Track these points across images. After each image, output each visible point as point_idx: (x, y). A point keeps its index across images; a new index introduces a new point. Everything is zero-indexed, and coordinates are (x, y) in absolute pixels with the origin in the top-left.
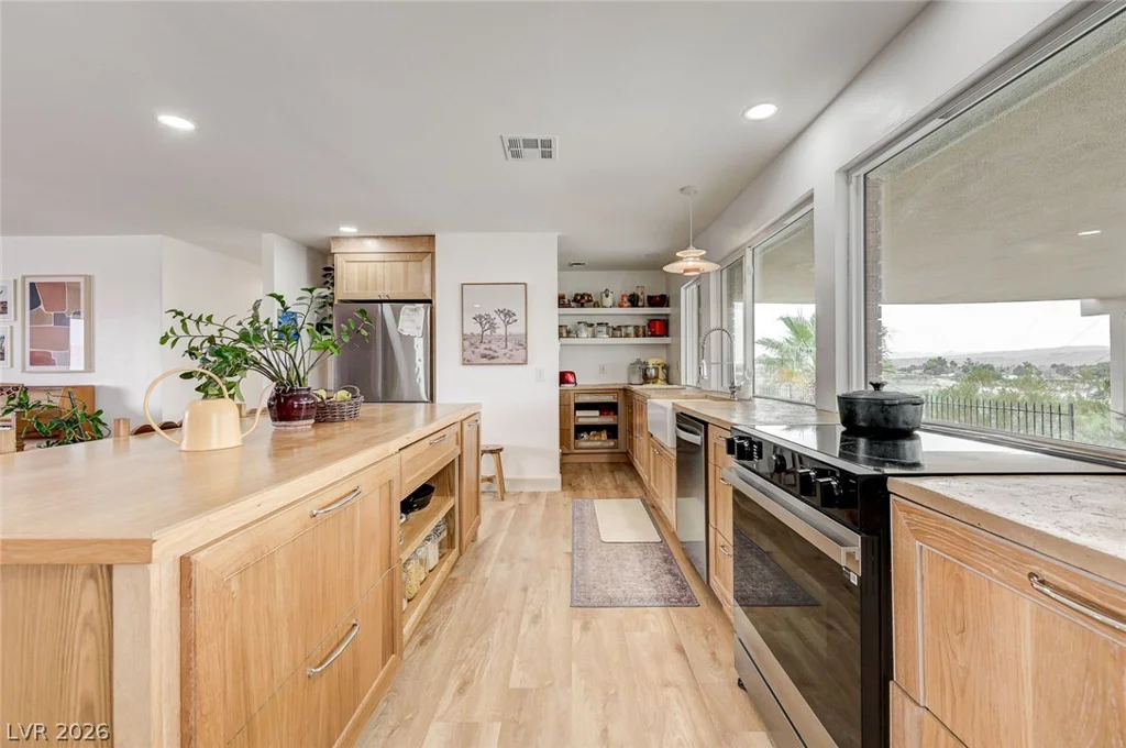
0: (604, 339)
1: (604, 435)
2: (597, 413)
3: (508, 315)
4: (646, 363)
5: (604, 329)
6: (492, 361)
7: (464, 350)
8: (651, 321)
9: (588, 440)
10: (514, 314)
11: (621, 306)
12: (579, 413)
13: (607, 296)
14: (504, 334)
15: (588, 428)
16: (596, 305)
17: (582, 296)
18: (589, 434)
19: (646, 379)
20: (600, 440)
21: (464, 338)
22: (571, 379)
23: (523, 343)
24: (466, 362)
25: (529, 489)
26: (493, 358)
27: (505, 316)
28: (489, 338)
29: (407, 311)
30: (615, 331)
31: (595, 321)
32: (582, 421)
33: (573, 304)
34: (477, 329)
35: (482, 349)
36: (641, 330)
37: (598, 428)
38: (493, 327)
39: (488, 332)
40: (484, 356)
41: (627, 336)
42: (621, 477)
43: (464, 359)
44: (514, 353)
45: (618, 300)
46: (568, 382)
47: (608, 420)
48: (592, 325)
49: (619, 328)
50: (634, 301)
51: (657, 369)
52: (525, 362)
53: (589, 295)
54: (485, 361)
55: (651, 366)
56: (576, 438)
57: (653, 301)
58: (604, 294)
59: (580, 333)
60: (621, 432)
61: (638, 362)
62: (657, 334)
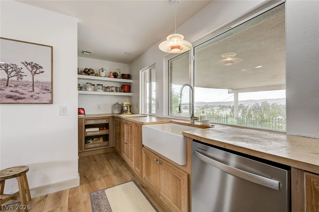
0: (101, 92)
1: (101, 140)
2: (97, 129)
3: (35, 68)
4: (122, 104)
5: (101, 87)
6: (20, 101)
8: (123, 85)
9: (93, 144)
10: (41, 67)
11: (109, 77)
12: (87, 130)
13: (103, 71)
14: (31, 80)
15: (92, 137)
16: (97, 75)
17: (89, 70)
18: (93, 140)
19: (122, 111)
20: (99, 143)
22: (82, 112)
23: (49, 89)
25: (52, 191)
26: (21, 98)
27: (32, 68)
28: (16, 83)
30: (106, 89)
31: (96, 83)
32: (89, 134)
33: (83, 74)
35: (7, 91)
36: (118, 89)
37: (98, 137)
38: (19, 74)
40: (10, 97)
41: (112, 91)
42: (114, 163)
44: (41, 95)
45: (108, 74)
47: (104, 132)
48: (94, 85)
49: (108, 87)
50: (115, 75)
51: (127, 107)
52: (51, 102)
53: (93, 70)
54: (10, 100)
55: (125, 105)
56: (86, 143)
57: (124, 77)
58: (101, 70)
59: (87, 88)
60: (111, 138)
61: (117, 103)
62: (126, 91)
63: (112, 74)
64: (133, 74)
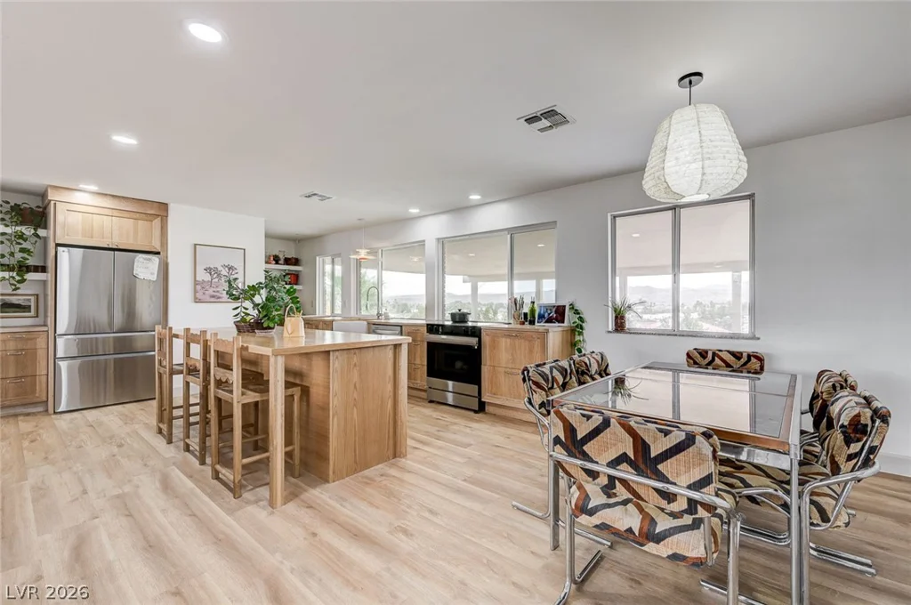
3: (231, 269)
6: (218, 300)
7: (195, 292)
8: (287, 274)
10: (236, 269)
11: (268, 263)
21: (196, 283)
24: (197, 300)
26: (219, 298)
27: (229, 269)
28: (217, 284)
29: (141, 260)
34: (207, 277)
35: (211, 291)
38: (219, 276)
39: (216, 280)
40: (213, 297)
43: (196, 298)
45: (266, 259)
50: (277, 260)
54: (213, 300)
57: (289, 262)
62: (292, 283)
63: (272, 258)
64: (303, 257)
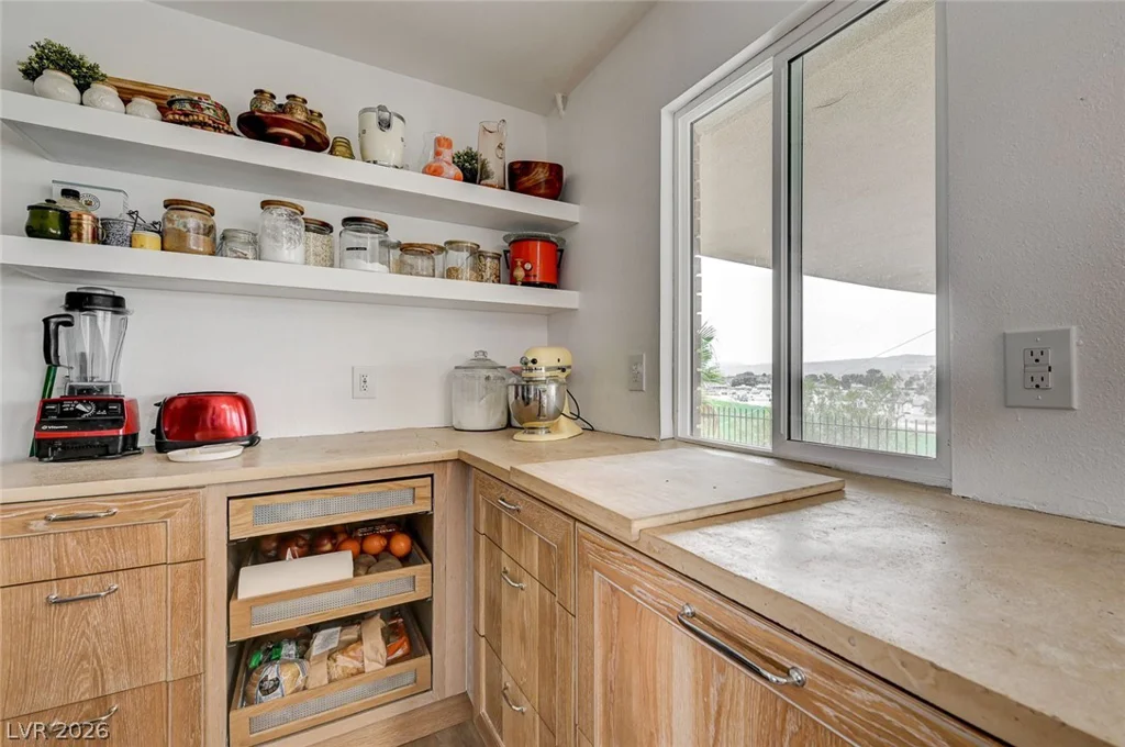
1: (373, 646)
2: (336, 566)
4: (527, 365)
5: (370, 240)
8: (519, 238)
11: (434, 171)
12: (258, 581)
13: (386, 125)
16: (341, 149)
19: (521, 413)
22: (233, 419)
36: (489, 259)
41: (451, 273)
45: (422, 151)
46: (220, 437)
48: (324, 228)
49: (421, 249)
50: (471, 171)
55: (542, 374)
57: (527, 181)
58: (373, 118)
59: (267, 243)
60: (447, 627)
61: (481, 361)
62: (538, 280)
63: (448, 157)
